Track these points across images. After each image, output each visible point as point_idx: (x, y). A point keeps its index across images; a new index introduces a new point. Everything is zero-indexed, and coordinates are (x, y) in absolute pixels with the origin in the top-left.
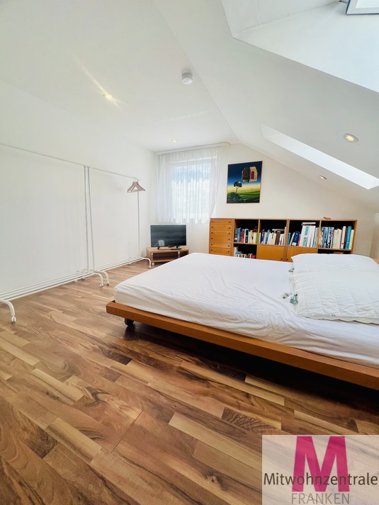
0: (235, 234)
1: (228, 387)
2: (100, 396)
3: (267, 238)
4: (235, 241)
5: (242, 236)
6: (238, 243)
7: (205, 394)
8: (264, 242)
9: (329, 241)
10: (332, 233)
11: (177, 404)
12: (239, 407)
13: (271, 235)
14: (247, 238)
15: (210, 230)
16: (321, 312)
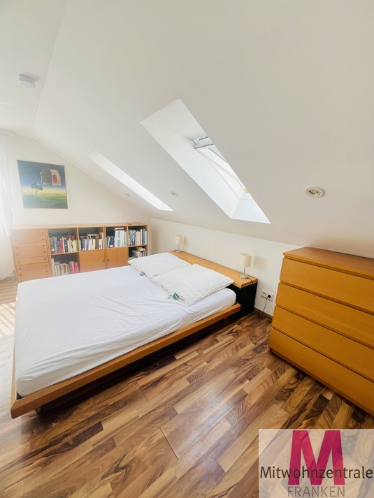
1: (174, 369)
2: (123, 464)
3: (88, 244)
4: (52, 252)
5: (60, 246)
6: (56, 253)
7: (172, 383)
8: (85, 249)
9: (134, 241)
10: (135, 234)
11: (169, 403)
12: (189, 372)
13: (91, 241)
14: (66, 247)
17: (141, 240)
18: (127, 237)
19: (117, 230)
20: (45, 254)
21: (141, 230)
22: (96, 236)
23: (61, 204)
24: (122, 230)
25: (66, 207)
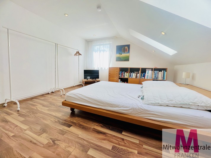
0: (119, 74)
1: (114, 136)
2: (56, 142)
3: (132, 75)
5: (122, 74)
7: (104, 139)
8: (131, 77)
9: (157, 77)
10: (158, 73)
11: (91, 144)
12: (119, 145)
13: (134, 74)
14: (124, 75)
15: (109, 72)
16: (153, 102)
17: (162, 77)
18: (152, 74)
19: (147, 70)
20: (117, 77)
21: (163, 71)
22: (137, 72)
23: (127, 59)
24: (150, 70)
25: (128, 61)
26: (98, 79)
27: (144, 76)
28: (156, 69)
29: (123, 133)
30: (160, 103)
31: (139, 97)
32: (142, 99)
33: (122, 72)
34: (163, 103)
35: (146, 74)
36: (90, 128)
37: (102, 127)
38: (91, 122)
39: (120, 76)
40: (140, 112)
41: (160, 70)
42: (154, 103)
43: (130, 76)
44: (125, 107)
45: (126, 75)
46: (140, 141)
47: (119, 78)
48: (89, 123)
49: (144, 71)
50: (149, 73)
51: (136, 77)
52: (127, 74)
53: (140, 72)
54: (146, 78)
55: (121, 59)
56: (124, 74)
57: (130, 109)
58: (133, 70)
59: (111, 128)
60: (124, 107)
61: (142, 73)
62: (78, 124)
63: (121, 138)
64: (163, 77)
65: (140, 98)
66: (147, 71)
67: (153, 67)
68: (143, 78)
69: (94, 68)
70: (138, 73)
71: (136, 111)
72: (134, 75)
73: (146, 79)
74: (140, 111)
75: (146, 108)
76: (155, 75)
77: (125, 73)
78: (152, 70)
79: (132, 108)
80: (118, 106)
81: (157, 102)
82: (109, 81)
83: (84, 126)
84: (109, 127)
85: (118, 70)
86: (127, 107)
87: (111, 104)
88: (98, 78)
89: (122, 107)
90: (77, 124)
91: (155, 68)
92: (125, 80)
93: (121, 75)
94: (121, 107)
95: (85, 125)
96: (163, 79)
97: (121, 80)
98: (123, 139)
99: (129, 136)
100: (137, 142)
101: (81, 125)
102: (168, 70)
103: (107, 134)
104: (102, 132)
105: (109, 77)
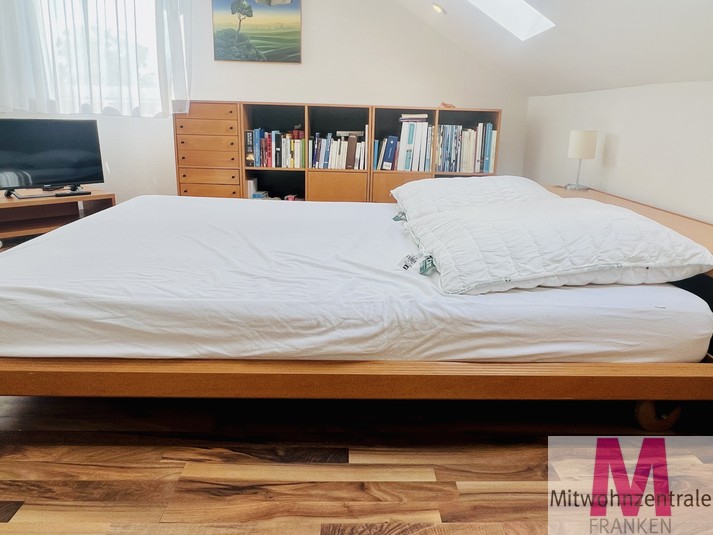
0: (246, 146)
3: (327, 154)
4: (248, 163)
5: (265, 149)
6: (257, 167)
8: (320, 164)
9: (453, 158)
10: (459, 138)
12: (351, 513)
13: (335, 144)
14: (279, 154)
15: (176, 135)
16: (487, 278)
17: (478, 158)
18: (433, 143)
19: (408, 120)
20: (233, 165)
21: (481, 125)
22: (354, 135)
23: (285, 51)
24: (422, 120)
25: (297, 60)
26: (96, 190)
27: (392, 158)
28: (449, 117)
29: (353, 459)
30: (516, 277)
31: (406, 267)
32: (423, 271)
33: (262, 136)
34: (524, 275)
35: (403, 146)
36: (157, 487)
37: (227, 459)
38: (150, 455)
39: (251, 157)
40: (433, 337)
41: (469, 119)
42: (488, 284)
43: (315, 158)
44: (355, 326)
45: (292, 154)
46: (438, 469)
47: (251, 174)
48: (137, 461)
49: (389, 124)
50: (415, 138)
51: (351, 160)
52: (298, 144)
53: (369, 130)
54: (401, 166)
55: (249, 47)
56: (278, 144)
57: (383, 332)
58: (327, 122)
59: (281, 453)
60: (348, 326)
61: (380, 136)
62: (65, 484)
63: (351, 483)
64: (482, 158)
65: (417, 266)
66: (405, 127)
67: (436, 104)
68: (387, 165)
69: (52, 104)
70: (361, 139)
71: (412, 334)
72: (335, 152)
73: (400, 173)
74: (429, 333)
75: (457, 312)
76: (446, 147)
77: (286, 141)
78: (430, 121)
79: (392, 323)
80: (319, 325)
81: (502, 274)
82: (183, 191)
83: (109, 484)
84: (273, 452)
85: (240, 121)
86: (366, 323)
87: (276, 323)
88: (98, 178)
89: (340, 326)
90: (56, 484)
91: (443, 108)
92: (283, 185)
93: (257, 150)
94: (333, 329)
95: (114, 476)
96: (482, 168)
97: (260, 188)
98: (362, 486)
99: (383, 466)
100: (430, 477)
101: (84, 485)
102: (503, 121)
103: (273, 488)
104: (238, 484)
105: (178, 169)
